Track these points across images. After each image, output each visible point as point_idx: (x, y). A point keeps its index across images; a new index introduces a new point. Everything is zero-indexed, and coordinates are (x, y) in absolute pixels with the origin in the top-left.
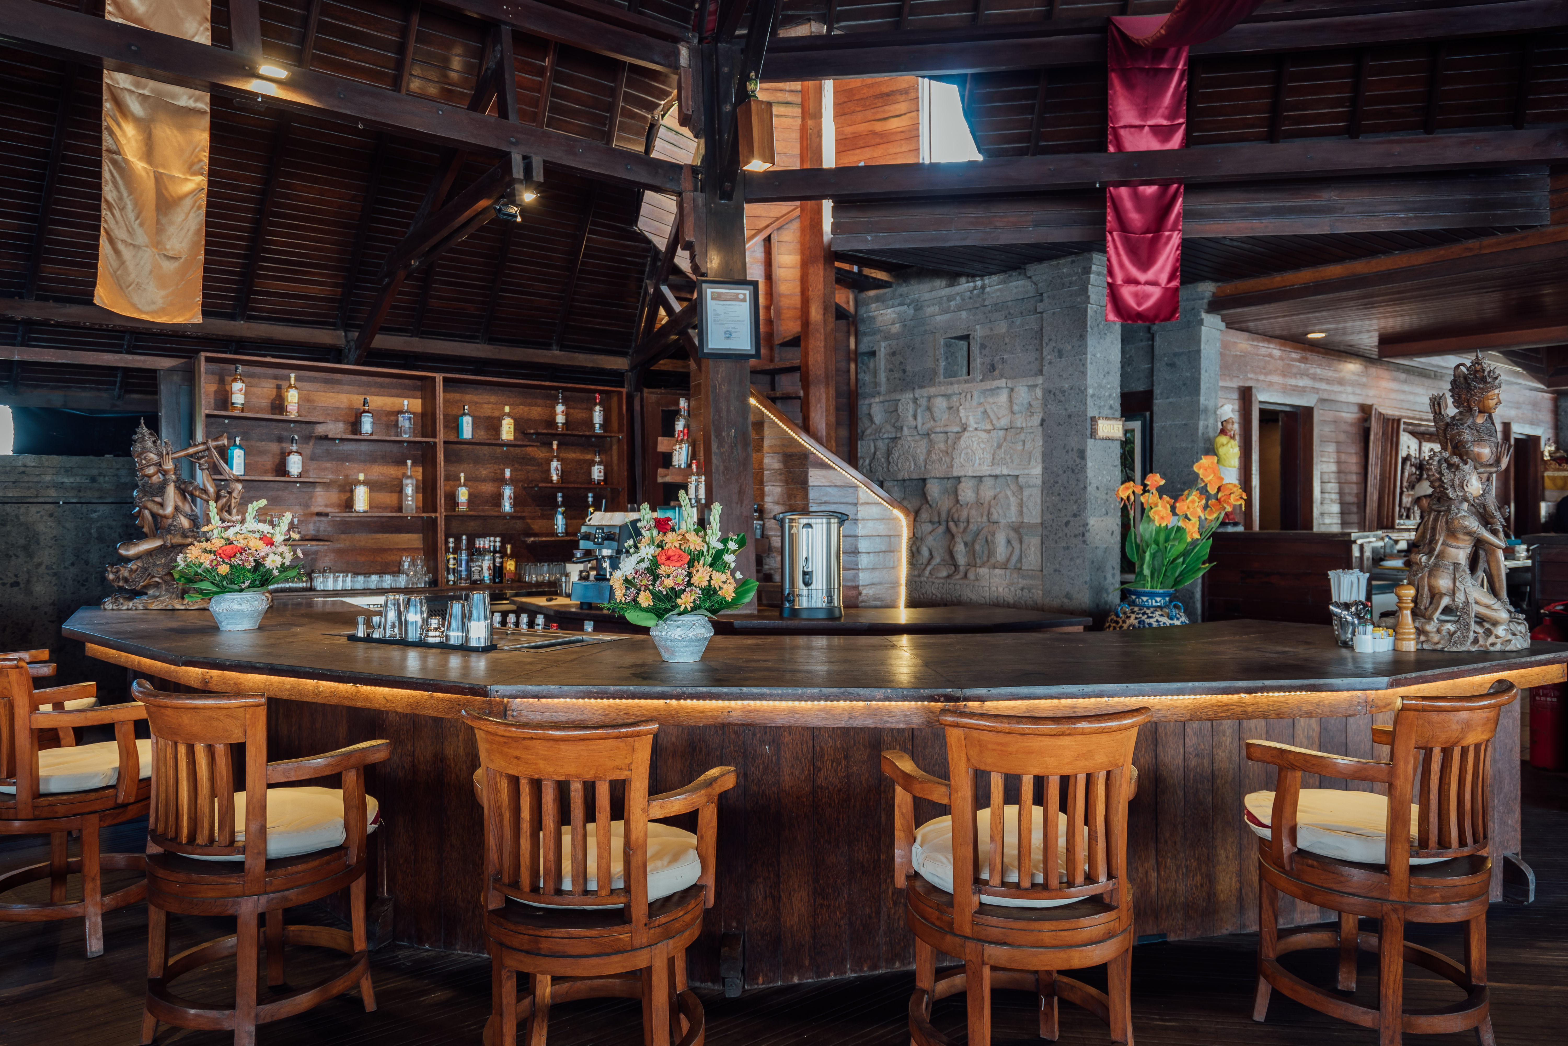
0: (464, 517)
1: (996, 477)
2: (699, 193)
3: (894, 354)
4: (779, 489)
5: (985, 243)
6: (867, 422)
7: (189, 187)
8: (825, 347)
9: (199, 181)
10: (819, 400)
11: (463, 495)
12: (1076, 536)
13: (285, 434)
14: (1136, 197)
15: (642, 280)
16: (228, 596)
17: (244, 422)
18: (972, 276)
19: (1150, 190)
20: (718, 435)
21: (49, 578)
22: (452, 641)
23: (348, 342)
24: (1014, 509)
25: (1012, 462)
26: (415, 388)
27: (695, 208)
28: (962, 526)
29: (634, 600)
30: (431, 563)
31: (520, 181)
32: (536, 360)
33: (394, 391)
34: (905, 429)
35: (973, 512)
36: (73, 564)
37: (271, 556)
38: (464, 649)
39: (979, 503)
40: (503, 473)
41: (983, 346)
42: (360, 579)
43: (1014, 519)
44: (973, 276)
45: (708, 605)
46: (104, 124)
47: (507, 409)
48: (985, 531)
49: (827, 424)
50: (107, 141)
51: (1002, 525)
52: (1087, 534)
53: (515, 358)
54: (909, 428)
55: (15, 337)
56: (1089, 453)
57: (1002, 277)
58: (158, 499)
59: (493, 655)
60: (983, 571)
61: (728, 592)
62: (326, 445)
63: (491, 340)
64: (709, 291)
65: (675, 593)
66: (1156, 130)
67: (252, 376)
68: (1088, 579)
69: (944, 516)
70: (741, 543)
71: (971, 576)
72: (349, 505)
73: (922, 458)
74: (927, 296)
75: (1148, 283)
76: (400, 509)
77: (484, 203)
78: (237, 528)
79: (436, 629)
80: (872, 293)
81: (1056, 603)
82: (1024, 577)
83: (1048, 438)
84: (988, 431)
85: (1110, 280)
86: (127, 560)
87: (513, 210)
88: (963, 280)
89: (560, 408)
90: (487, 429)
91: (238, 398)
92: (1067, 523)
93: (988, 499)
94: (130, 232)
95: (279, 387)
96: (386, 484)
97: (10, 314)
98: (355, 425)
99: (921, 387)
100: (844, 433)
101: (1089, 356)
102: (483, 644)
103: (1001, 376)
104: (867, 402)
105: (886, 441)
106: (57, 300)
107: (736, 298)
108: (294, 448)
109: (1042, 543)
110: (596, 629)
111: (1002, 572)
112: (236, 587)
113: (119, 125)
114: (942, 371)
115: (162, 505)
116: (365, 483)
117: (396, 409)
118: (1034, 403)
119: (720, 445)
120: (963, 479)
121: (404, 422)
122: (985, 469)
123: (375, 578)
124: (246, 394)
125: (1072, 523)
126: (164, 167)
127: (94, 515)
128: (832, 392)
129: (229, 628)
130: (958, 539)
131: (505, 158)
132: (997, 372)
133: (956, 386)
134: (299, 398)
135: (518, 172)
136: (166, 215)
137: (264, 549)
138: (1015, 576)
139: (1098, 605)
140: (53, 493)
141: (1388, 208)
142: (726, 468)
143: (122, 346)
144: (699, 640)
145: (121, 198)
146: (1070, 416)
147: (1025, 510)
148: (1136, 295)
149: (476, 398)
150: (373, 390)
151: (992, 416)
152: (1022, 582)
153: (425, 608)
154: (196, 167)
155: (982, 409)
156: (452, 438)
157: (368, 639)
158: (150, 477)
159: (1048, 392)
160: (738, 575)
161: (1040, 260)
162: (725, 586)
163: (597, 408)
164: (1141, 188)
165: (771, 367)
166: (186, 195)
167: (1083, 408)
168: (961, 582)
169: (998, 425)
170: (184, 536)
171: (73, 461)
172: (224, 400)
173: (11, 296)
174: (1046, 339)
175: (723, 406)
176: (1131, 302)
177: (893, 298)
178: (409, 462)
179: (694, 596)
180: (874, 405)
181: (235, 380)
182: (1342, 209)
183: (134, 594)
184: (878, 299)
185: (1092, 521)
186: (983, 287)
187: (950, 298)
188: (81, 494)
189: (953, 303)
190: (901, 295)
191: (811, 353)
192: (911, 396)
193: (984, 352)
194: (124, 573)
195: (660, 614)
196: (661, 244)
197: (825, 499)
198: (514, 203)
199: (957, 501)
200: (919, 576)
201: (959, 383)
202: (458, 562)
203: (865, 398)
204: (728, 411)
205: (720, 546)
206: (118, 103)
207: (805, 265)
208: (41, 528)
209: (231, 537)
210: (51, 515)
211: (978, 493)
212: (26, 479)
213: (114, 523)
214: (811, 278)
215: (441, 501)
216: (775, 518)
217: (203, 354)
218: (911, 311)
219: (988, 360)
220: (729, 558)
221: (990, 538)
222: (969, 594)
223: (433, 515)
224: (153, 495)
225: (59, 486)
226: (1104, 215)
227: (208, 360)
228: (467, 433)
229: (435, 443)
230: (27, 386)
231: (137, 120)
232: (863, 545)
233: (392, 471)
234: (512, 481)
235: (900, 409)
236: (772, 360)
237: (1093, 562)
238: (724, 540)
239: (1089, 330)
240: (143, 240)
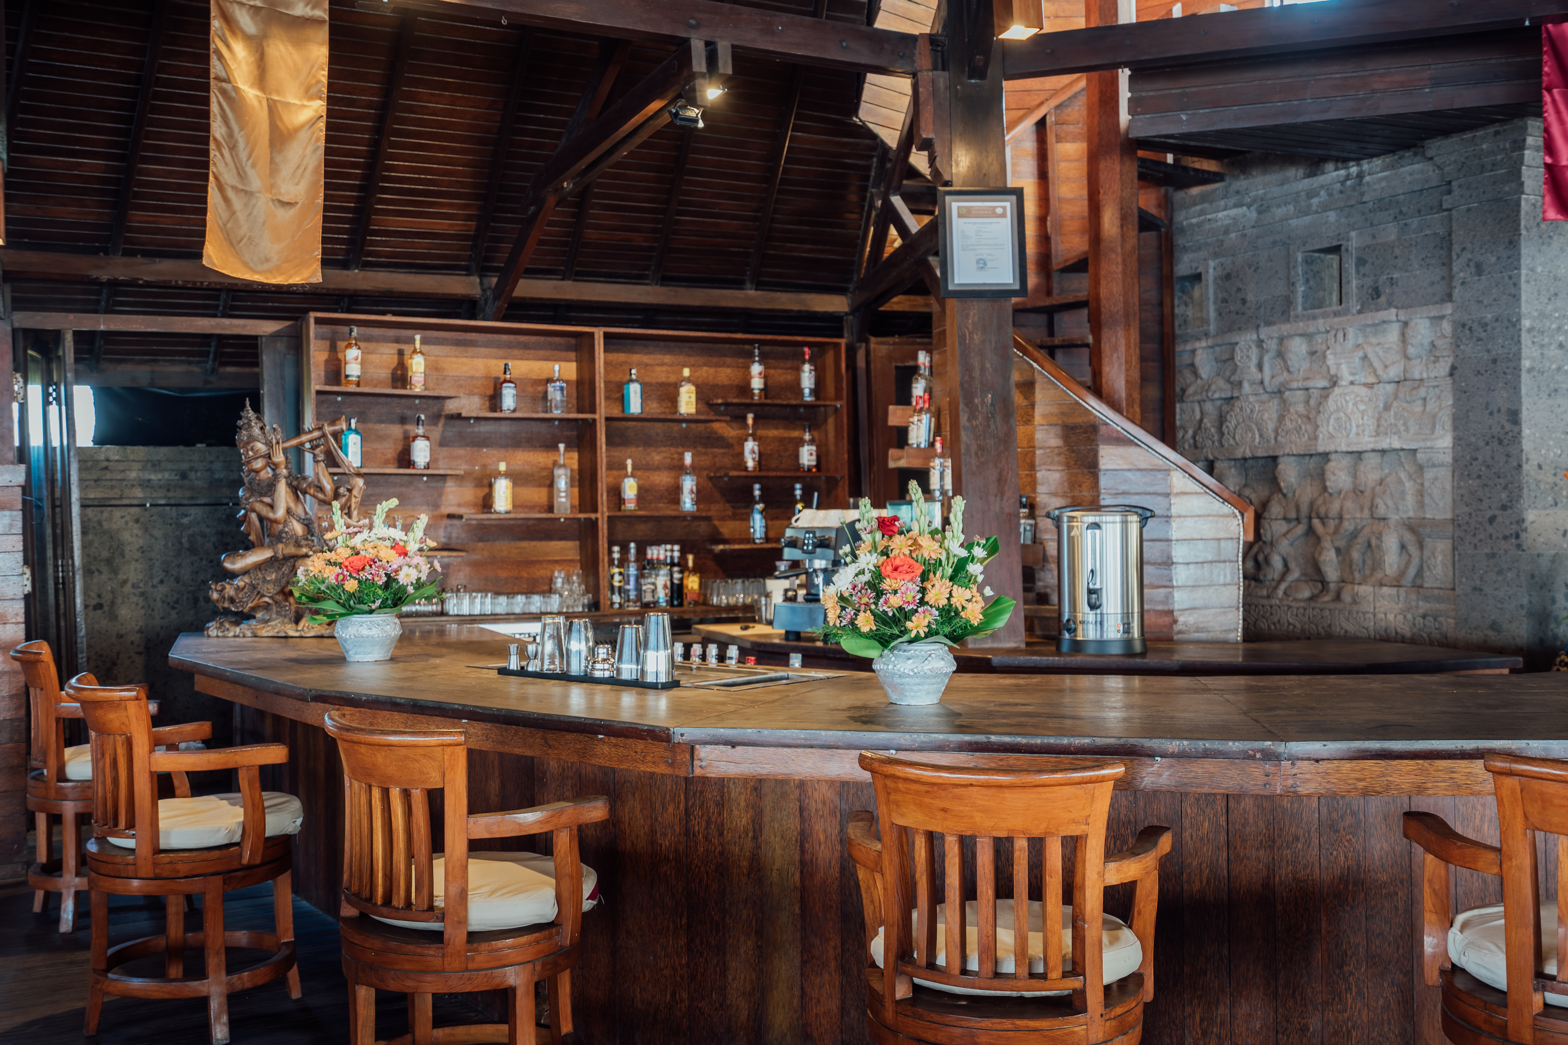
0: (632, 519)
1: (1383, 452)
2: (939, 73)
3: (1228, 277)
4: (1057, 476)
5: (1358, 115)
6: (1188, 375)
7: (306, 115)
8: (1124, 273)
9: (319, 106)
10: (1115, 348)
11: (630, 488)
12: (1505, 538)
13: (409, 413)
15: (864, 189)
16: (356, 618)
17: (360, 399)
18: (1342, 161)
20: (969, 403)
21: (134, 599)
22: (625, 676)
23: (484, 290)
24: (1411, 499)
25: (1407, 430)
26: (568, 348)
27: (935, 93)
28: (1332, 524)
29: (852, 623)
30: (591, 580)
31: (703, 75)
32: (724, 304)
33: (541, 353)
34: (1246, 385)
35: (1349, 505)
36: (162, 582)
37: (405, 569)
38: (639, 684)
39: (1358, 491)
40: (682, 459)
41: (1361, 262)
42: (503, 599)
43: (1411, 514)
44: (1345, 160)
45: (947, 630)
46: (212, 46)
47: (686, 372)
48: (1367, 531)
49: (1127, 382)
50: (216, 67)
51: (1392, 523)
52: (1523, 535)
53: (697, 303)
54: (1252, 383)
55: (98, 302)
56: (1525, 415)
57: (1389, 159)
58: (267, 500)
59: (675, 692)
60: (1365, 590)
61: (974, 614)
62: (458, 425)
63: (665, 280)
64: (955, 205)
65: (904, 615)
67: (368, 339)
68: (1525, 601)
69: (1304, 509)
70: (992, 550)
71: (1346, 597)
72: (487, 504)
73: (1271, 426)
74: (1276, 191)
76: (550, 508)
77: (655, 105)
78: (365, 534)
79: (604, 660)
80: (1195, 191)
81: (1476, 636)
82: (1426, 599)
83: (1461, 394)
84: (1370, 386)
85: (1549, 160)
86: (233, 575)
87: (693, 112)
88: (1330, 166)
89: (756, 369)
90: (661, 399)
91: (353, 370)
92: (1492, 519)
93: (1370, 484)
94: (242, 175)
95: (401, 353)
96: (532, 475)
97: (94, 274)
98: (494, 400)
99: (1269, 324)
100: (1154, 392)
101: (1524, 272)
102: (663, 679)
103: (1390, 305)
104: (1189, 347)
105: (1218, 403)
106: (146, 254)
107: (992, 214)
108: (420, 431)
109: (1454, 549)
110: (805, 664)
111: (1393, 591)
112: (365, 607)
113: (228, 46)
114: (1300, 300)
115: (272, 506)
116: (507, 475)
117: (544, 376)
118: (1439, 343)
119: (972, 417)
120: (1333, 457)
121: (555, 394)
122: (1367, 442)
123: (520, 599)
124: (363, 364)
125: (1500, 519)
126: (278, 92)
127: (185, 521)
128: (1135, 335)
129: (357, 658)
130: (1327, 544)
131: (684, 45)
132: (1383, 299)
133: (1321, 321)
134: (426, 366)
135: (699, 64)
136: (280, 151)
137: (397, 561)
138: (1414, 597)
139: (1542, 641)
140: (138, 493)
142: (981, 448)
143: (216, 307)
144: (937, 676)
145: (231, 134)
146: (1494, 361)
147: (1427, 500)
149: (646, 359)
150: (516, 352)
151: (1377, 364)
152: (1424, 606)
153: (590, 634)
154: (314, 90)
155: (1361, 354)
156: (616, 412)
157: (522, 672)
158: (257, 472)
159: (1461, 326)
160: (988, 591)
161: (1445, 133)
162: (969, 606)
163: (807, 367)
165: (1048, 302)
166: (302, 126)
167: (1514, 349)
168: (1332, 606)
169: (1385, 377)
170: (298, 545)
171: (163, 452)
172: (335, 373)
173: (95, 252)
174: (1456, 248)
175: (976, 362)
177: (1225, 197)
178: (562, 446)
179: (929, 618)
180: (1199, 352)
181: (349, 346)
183: (242, 617)
184: (1204, 198)
185: (1531, 516)
186: (1360, 176)
187: (1311, 194)
188: (171, 494)
189: (1315, 201)
190: (1238, 192)
191: (1103, 283)
192: (1255, 337)
193: (1362, 270)
194: (230, 591)
195: (884, 641)
196: (891, 138)
197: (1123, 488)
198: (693, 102)
199: (1325, 489)
200: (1268, 597)
201: (1325, 316)
202: (625, 578)
203: (1186, 342)
204: (983, 369)
205: (963, 553)
206: (228, 19)
207: (1094, 158)
208: (126, 536)
209: (359, 546)
210: (137, 521)
211: (1355, 476)
212: (109, 476)
213: (207, 530)
214: (1103, 176)
215: (603, 498)
216: (1048, 515)
217: (312, 315)
218: (1253, 215)
219: (1369, 281)
220: (975, 569)
221: (1374, 542)
222: (1345, 625)
223: (593, 516)
224: (262, 495)
225: (145, 484)
226: (1539, 65)
227: (318, 321)
228: (635, 406)
229: (594, 420)
230: (110, 361)
231: (248, 38)
232: (1179, 553)
233: (538, 458)
234: (694, 469)
235: (1238, 357)
236: (1049, 293)
237: (1533, 576)
238: (968, 545)
239: (1523, 232)
240: (256, 182)
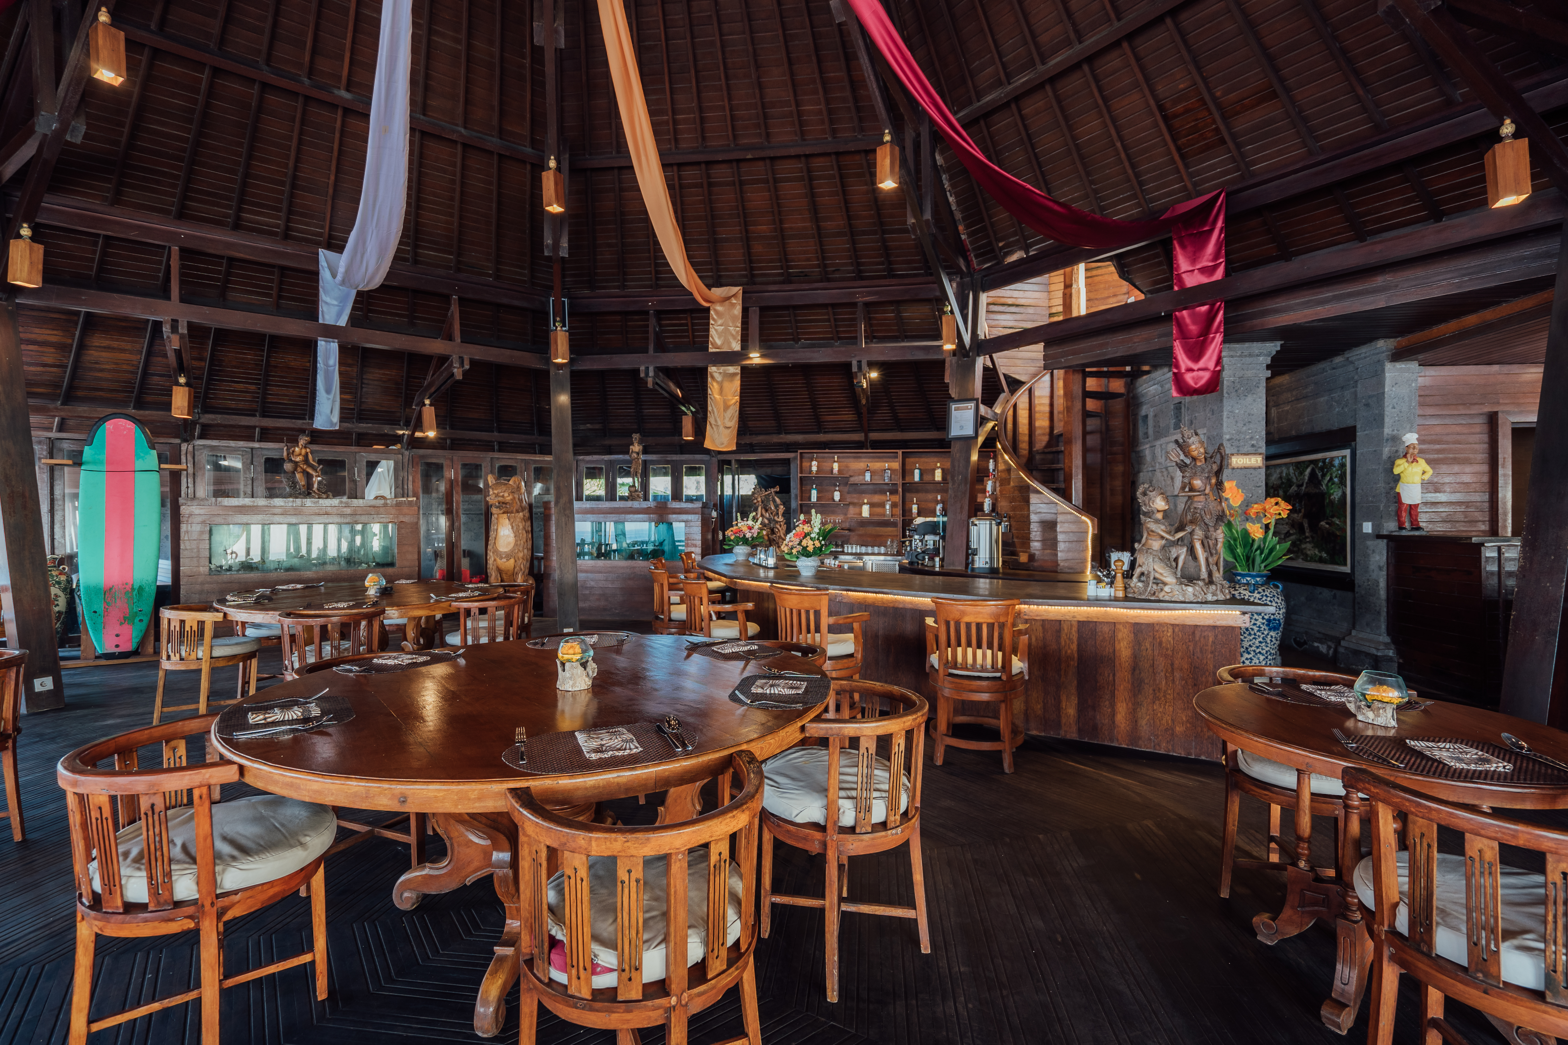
3: (1155, 416)
7: (734, 401)
9: (737, 398)
11: (915, 509)
13: (832, 483)
14: (1193, 316)
17: (819, 478)
19: (1204, 308)
23: (858, 439)
26: (895, 457)
40: (936, 498)
41: (1188, 409)
46: (708, 385)
47: (933, 465)
50: (709, 391)
62: (850, 486)
64: (953, 406)
66: (1203, 270)
67: (823, 458)
72: (860, 514)
75: (1199, 370)
76: (884, 516)
80: (1145, 377)
85: (1176, 371)
87: (863, 383)
90: (927, 475)
91: (814, 469)
94: (716, 421)
96: (877, 504)
98: (862, 477)
99: (1164, 437)
104: (1145, 447)
107: (967, 408)
108: (837, 489)
113: (713, 385)
116: (867, 504)
117: (884, 468)
119: (953, 484)
121: (886, 474)
124: (817, 467)
126: (726, 396)
134: (840, 466)
136: (726, 412)
141: (1441, 277)
145: (713, 409)
148: (1193, 378)
149: (919, 461)
150: (874, 460)
154: (736, 393)
164: (1198, 309)
166: (733, 404)
175: (957, 464)
176: (1191, 382)
178: (887, 493)
181: (812, 461)
182: (1397, 286)
193: (1188, 412)
203: (1144, 445)
204: (959, 467)
206: (713, 377)
217: (799, 451)
219: (1189, 417)
223: (897, 519)
226: (1171, 331)
227: (802, 453)
228: (917, 478)
229: (897, 484)
231: (717, 382)
232: (1061, 537)
233: (880, 498)
239: (1226, 395)
240: (719, 423)
